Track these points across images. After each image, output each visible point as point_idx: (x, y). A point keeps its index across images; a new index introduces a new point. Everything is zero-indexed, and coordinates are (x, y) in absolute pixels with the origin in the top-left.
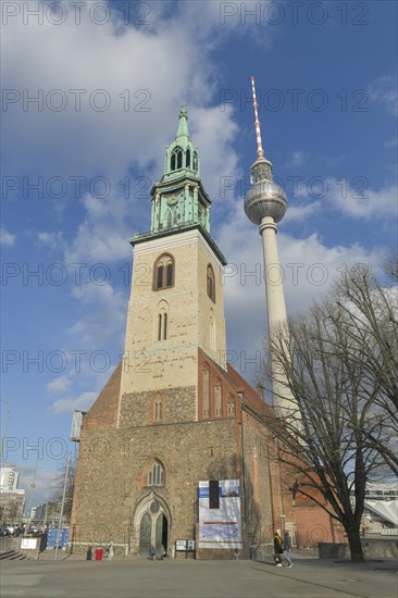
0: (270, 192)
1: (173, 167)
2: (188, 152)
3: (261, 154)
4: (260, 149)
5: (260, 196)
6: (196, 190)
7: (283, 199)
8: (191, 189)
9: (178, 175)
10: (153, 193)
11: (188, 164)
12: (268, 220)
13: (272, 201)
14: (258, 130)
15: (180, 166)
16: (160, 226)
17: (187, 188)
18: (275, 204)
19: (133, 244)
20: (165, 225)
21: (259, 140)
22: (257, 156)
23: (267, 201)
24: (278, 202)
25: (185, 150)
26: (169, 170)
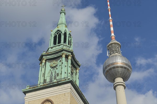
0: (119, 61)
1: (55, 43)
2: (65, 34)
3: (113, 37)
4: (113, 34)
5: (113, 64)
6: (70, 58)
7: (129, 66)
8: (67, 57)
9: (58, 48)
10: (41, 59)
11: (65, 41)
12: (119, 80)
13: (122, 67)
14: (111, 23)
15: (59, 42)
16: (45, 81)
17: (64, 56)
18: (123, 69)
19: (25, 93)
20: (48, 80)
21: (112, 29)
22: (111, 39)
23: (118, 67)
24: (125, 68)
25: (63, 32)
26: (52, 45)
